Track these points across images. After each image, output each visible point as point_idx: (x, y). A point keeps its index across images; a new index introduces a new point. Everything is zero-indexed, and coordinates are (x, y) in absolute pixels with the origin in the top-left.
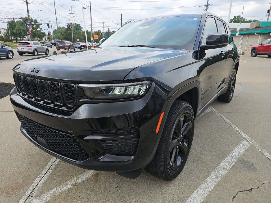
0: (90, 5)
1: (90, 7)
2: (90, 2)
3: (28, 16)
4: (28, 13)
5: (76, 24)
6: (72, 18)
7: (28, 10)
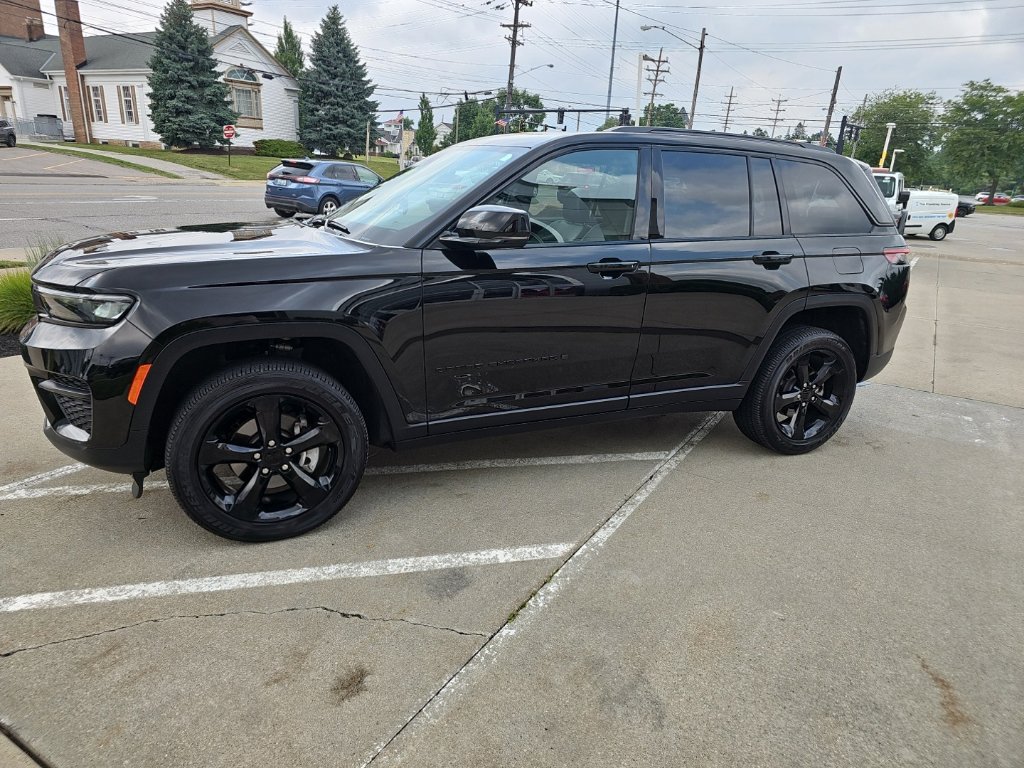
0: (702, 42)
1: (701, 48)
2: (704, 29)
3: (510, 84)
4: (511, 76)
5: (668, 107)
6: (655, 86)
7: (512, 66)
